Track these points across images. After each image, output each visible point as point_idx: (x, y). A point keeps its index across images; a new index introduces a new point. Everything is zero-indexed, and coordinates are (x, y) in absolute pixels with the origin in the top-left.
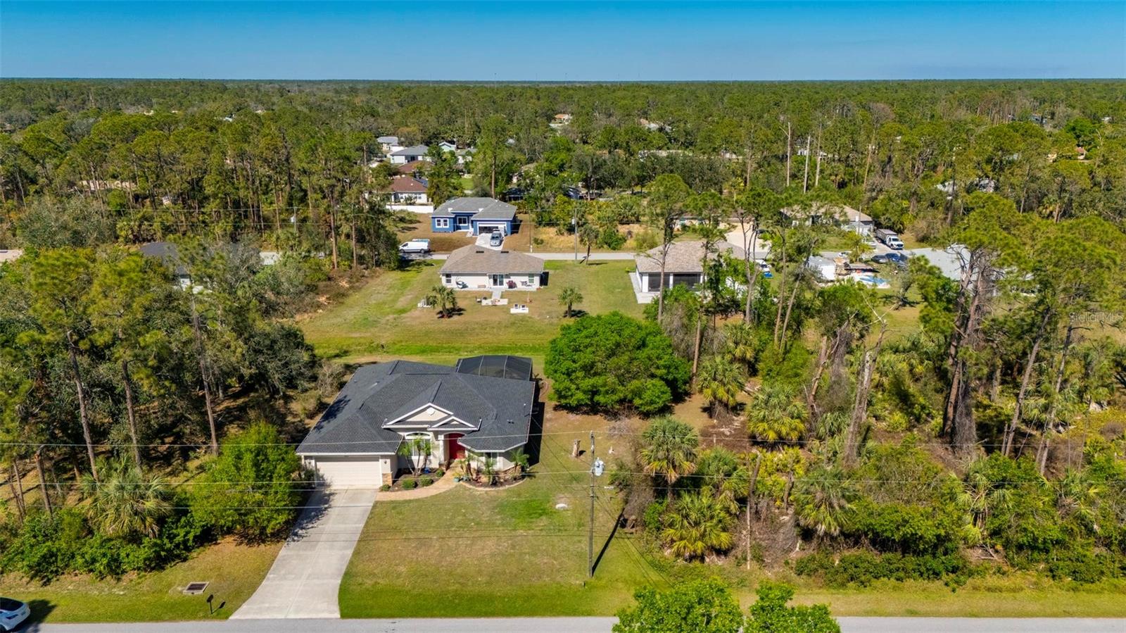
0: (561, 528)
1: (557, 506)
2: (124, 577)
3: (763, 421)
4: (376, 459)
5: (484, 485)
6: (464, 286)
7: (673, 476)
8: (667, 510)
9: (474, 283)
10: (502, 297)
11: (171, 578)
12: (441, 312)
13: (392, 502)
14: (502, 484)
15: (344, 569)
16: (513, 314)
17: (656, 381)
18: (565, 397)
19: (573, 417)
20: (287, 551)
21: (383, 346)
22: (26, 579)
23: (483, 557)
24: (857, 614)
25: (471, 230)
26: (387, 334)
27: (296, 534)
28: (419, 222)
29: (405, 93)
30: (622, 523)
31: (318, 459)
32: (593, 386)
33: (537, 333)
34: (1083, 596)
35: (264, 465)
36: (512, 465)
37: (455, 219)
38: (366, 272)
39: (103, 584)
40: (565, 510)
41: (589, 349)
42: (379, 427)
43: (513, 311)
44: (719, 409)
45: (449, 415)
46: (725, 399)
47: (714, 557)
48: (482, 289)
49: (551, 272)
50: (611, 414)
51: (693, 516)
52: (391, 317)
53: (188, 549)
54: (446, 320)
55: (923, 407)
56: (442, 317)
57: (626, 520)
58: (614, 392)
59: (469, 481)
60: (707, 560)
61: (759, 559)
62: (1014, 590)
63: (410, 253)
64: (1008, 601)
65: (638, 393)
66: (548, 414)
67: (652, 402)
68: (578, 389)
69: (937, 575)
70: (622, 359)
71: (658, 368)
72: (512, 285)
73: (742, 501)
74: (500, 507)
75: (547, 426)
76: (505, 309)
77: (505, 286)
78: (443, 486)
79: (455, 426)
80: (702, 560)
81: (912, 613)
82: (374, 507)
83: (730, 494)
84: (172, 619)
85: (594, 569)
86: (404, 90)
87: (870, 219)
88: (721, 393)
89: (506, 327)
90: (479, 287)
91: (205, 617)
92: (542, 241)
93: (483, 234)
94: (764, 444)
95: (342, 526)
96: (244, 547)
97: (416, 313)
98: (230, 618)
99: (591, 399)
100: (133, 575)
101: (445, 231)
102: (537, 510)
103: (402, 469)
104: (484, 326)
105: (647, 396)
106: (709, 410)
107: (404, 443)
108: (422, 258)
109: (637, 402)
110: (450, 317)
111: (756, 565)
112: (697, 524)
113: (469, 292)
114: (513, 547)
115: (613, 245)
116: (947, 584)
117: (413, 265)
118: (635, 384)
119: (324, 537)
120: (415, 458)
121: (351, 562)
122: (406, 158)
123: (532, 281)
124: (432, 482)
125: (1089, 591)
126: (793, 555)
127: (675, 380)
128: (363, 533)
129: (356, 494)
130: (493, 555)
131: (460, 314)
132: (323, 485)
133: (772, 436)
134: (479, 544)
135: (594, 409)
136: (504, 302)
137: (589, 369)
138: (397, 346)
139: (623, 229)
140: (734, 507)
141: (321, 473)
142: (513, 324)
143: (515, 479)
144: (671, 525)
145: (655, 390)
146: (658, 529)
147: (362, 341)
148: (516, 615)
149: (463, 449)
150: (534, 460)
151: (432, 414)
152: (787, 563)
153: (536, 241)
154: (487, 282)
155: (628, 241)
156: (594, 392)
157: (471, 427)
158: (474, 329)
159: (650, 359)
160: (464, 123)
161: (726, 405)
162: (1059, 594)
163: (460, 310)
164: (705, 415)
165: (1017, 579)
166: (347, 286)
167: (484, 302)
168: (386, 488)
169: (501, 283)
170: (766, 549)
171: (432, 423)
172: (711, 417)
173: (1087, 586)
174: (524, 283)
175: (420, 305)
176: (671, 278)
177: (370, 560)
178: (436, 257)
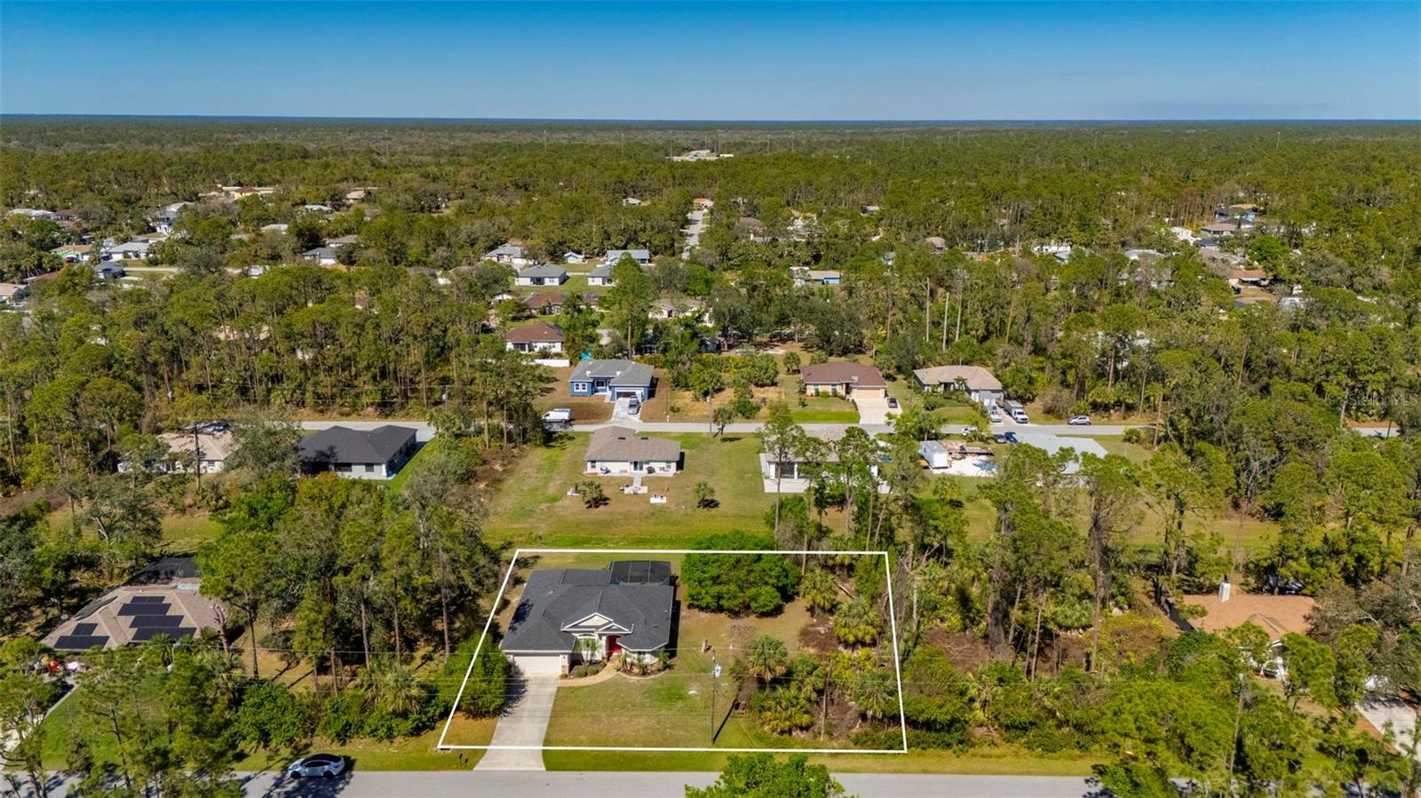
0: (692, 709)
1: (691, 692)
2: (395, 740)
3: (844, 627)
4: (558, 655)
5: (636, 675)
6: (608, 472)
7: (769, 676)
8: (767, 697)
9: (617, 469)
10: (642, 485)
11: (426, 741)
12: (588, 502)
13: (570, 687)
14: (649, 674)
15: (543, 736)
16: (652, 505)
17: (768, 588)
18: (697, 600)
19: (703, 615)
20: (502, 723)
21: (540, 537)
22: (329, 741)
23: (638, 730)
24: (889, 772)
25: (609, 393)
26: (543, 525)
27: (505, 712)
28: (556, 380)
29: (519, 170)
30: (736, 706)
31: (515, 655)
32: (719, 593)
33: (673, 524)
34: (1045, 761)
35: (488, 665)
36: (657, 659)
37: (593, 383)
38: (515, 451)
39: (381, 745)
40: (696, 695)
41: (716, 564)
42: (558, 630)
43: (653, 500)
44: (818, 611)
45: (610, 622)
46: (822, 604)
47: (798, 732)
48: (624, 474)
49: (687, 452)
50: (735, 614)
51: (784, 703)
52: (544, 506)
53: (435, 721)
54: (594, 510)
55: (979, 612)
56: (590, 507)
57: (738, 704)
58: (735, 597)
59: (625, 671)
60: (794, 734)
61: (830, 734)
62: (999, 757)
63: (551, 423)
64: (992, 764)
65: (754, 599)
66: (684, 612)
67: (765, 606)
68: (707, 593)
69: (949, 745)
70: (742, 574)
71: (770, 577)
72: (651, 471)
73: (820, 692)
74: (648, 692)
75: (682, 623)
76: (645, 498)
77: (645, 471)
78: (606, 675)
79: (615, 630)
80: (790, 734)
81: (925, 772)
82: (558, 691)
83: (810, 688)
84: (436, 769)
85: (715, 739)
86: (518, 166)
87: (999, 385)
88: (819, 599)
89: (646, 518)
90: (621, 472)
91: (457, 768)
92: (678, 410)
93: (621, 399)
94: (847, 645)
95: (536, 706)
96: (471, 720)
97: (566, 502)
98: (475, 769)
99: (718, 602)
100: (400, 739)
101: (584, 395)
102: (675, 695)
103: (575, 661)
104: (627, 516)
105: (762, 600)
106: (811, 610)
107: (577, 642)
108: (563, 430)
109: (753, 605)
110: (597, 507)
111: (827, 737)
112: (786, 709)
113: (612, 477)
114: (659, 723)
115: (747, 414)
116: (955, 752)
117: (556, 439)
118: (753, 591)
119: (526, 714)
120: (584, 653)
121: (547, 733)
122: (532, 279)
123: (669, 467)
124: (598, 672)
125: (1049, 758)
126: (854, 731)
127: (785, 586)
128: (553, 711)
129: (543, 682)
130: (645, 729)
131: (606, 504)
132: (518, 673)
133: (851, 639)
134: (636, 721)
135: (720, 609)
136: (644, 490)
137: (716, 580)
138: (553, 537)
139: (759, 393)
140: (814, 696)
141: (517, 664)
142: (653, 514)
143: (659, 670)
144: (769, 709)
145: (768, 595)
146: (760, 711)
147: (522, 532)
148: (662, 770)
149: (620, 648)
150: (673, 655)
151: (598, 620)
152: (848, 737)
153: (672, 409)
154: (629, 467)
155: (762, 410)
156: (720, 597)
157: (627, 631)
158: (618, 520)
159: (764, 571)
160: (591, 227)
161: (823, 608)
162: (1029, 760)
163: (606, 499)
164: (809, 613)
165: (1004, 748)
166: (500, 469)
167: (627, 491)
168: (564, 677)
169: (641, 468)
170: (835, 726)
171: (597, 627)
172: (812, 616)
173: (1050, 754)
174: (662, 469)
175: (569, 493)
176: (796, 466)
177: (561, 731)
178: (577, 428)
